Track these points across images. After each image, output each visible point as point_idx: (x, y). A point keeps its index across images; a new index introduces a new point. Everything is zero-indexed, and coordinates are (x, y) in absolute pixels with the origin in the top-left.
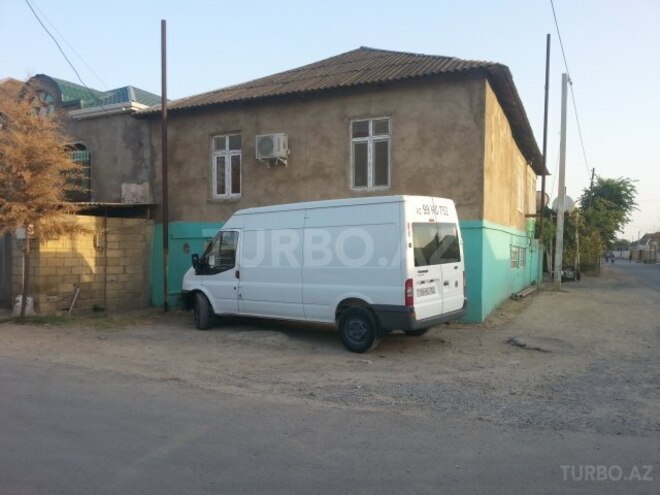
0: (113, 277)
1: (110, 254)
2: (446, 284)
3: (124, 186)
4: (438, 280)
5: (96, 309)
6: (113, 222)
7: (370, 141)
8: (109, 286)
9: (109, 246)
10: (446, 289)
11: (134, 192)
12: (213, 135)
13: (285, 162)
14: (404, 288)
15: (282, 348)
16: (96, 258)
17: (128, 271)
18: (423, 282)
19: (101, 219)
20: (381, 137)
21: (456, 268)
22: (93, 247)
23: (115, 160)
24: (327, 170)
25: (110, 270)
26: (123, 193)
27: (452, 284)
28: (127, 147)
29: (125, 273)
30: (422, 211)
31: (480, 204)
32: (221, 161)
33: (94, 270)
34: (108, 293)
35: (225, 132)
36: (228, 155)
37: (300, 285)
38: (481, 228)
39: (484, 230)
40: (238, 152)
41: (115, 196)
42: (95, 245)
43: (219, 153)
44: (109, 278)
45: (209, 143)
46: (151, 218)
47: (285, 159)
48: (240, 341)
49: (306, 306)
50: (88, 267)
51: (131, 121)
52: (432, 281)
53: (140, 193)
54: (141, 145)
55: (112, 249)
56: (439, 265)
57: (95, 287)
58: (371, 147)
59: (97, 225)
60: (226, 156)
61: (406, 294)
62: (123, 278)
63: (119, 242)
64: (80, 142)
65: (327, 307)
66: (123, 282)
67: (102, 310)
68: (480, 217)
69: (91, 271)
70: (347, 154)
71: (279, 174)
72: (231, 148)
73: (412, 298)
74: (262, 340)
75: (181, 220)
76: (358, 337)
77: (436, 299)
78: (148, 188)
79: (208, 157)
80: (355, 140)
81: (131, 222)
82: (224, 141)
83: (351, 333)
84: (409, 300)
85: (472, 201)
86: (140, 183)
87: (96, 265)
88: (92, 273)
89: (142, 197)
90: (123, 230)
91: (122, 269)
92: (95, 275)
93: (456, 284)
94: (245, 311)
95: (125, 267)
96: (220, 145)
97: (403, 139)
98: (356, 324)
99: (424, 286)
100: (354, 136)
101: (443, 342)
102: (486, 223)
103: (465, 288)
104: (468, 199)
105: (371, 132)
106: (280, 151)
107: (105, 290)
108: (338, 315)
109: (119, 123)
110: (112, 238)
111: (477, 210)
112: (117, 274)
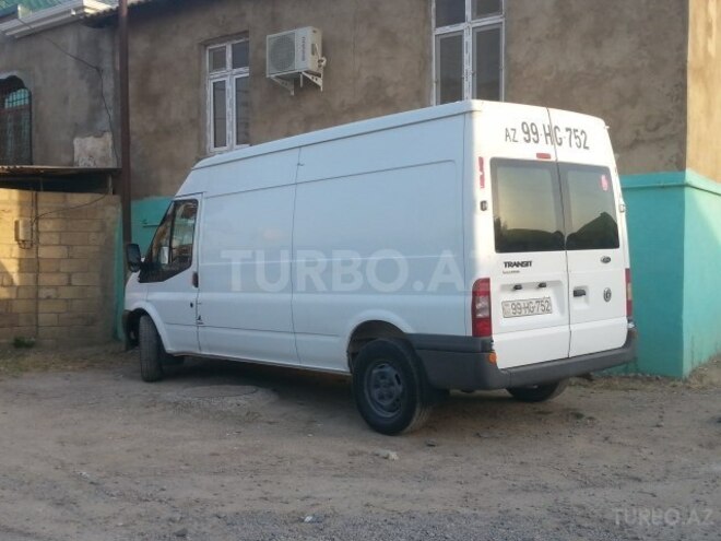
0: (51, 292)
1: (43, 252)
2: (579, 293)
3: (77, 142)
4: (557, 284)
5: (20, 345)
6: (49, 200)
7: (468, 29)
8: (43, 307)
9: (42, 240)
10: (578, 304)
11: (92, 151)
12: (205, 44)
13: (319, 82)
14: (470, 298)
15: (248, 419)
16: (20, 259)
17: (74, 282)
18: (517, 287)
19: (28, 194)
20: (488, 21)
21: (606, 260)
22: (13, 241)
23: (66, 100)
24: (390, 91)
25: (44, 279)
26: (76, 155)
27: (595, 294)
28: (82, 77)
29: (70, 284)
30: (520, 135)
31: (680, 138)
32: (219, 88)
33: (16, 279)
34: (41, 317)
35: (225, 38)
36: (230, 76)
37: (287, 297)
38: (684, 186)
39: (688, 191)
40: (244, 72)
41: (65, 158)
42: (17, 239)
43: (217, 76)
44: (43, 293)
45: (200, 59)
46: (114, 193)
47: (319, 75)
48: (176, 404)
49: (299, 337)
50: (6, 273)
51: (86, 32)
52: (542, 285)
53: (99, 153)
54: (99, 70)
55: (46, 245)
56: (562, 253)
57: (20, 307)
58: (468, 39)
59: (21, 204)
60: (227, 79)
61: (474, 311)
62: (67, 293)
63: (60, 233)
64: (15, 73)
65: (332, 339)
66: (66, 300)
67: (29, 346)
68: (680, 164)
69: (12, 280)
70: (426, 60)
71: (310, 104)
72: (235, 66)
73: (488, 319)
74: (216, 402)
75: (158, 194)
76: (387, 403)
77: (553, 325)
78: (110, 144)
79: (198, 84)
80: (440, 31)
81: (78, 199)
82: (223, 53)
83: (375, 393)
84: (482, 326)
85: (663, 132)
86: (99, 135)
87: (20, 271)
88: (11, 284)
89: (104, 159)
90: (67, 213)
91: (64, 278)
92: (19, 287)
93: (607, 296)
94: (210, 349)
95: (70, 275)
96: (218, 63)
97: (527, 20)
98: (383, 376)
99: (520, 295)
100: (438, 26)
101: (579, 416)
102: (691, 176)
103: (629, 304)
104: (656, 128)
105: (468, 13)
106: (306, 61)
107: (37, 313)
108: (353, 355)
109: (70, 39)
110: (46, 225)
111: (672, 150)
112: (56, 287)
